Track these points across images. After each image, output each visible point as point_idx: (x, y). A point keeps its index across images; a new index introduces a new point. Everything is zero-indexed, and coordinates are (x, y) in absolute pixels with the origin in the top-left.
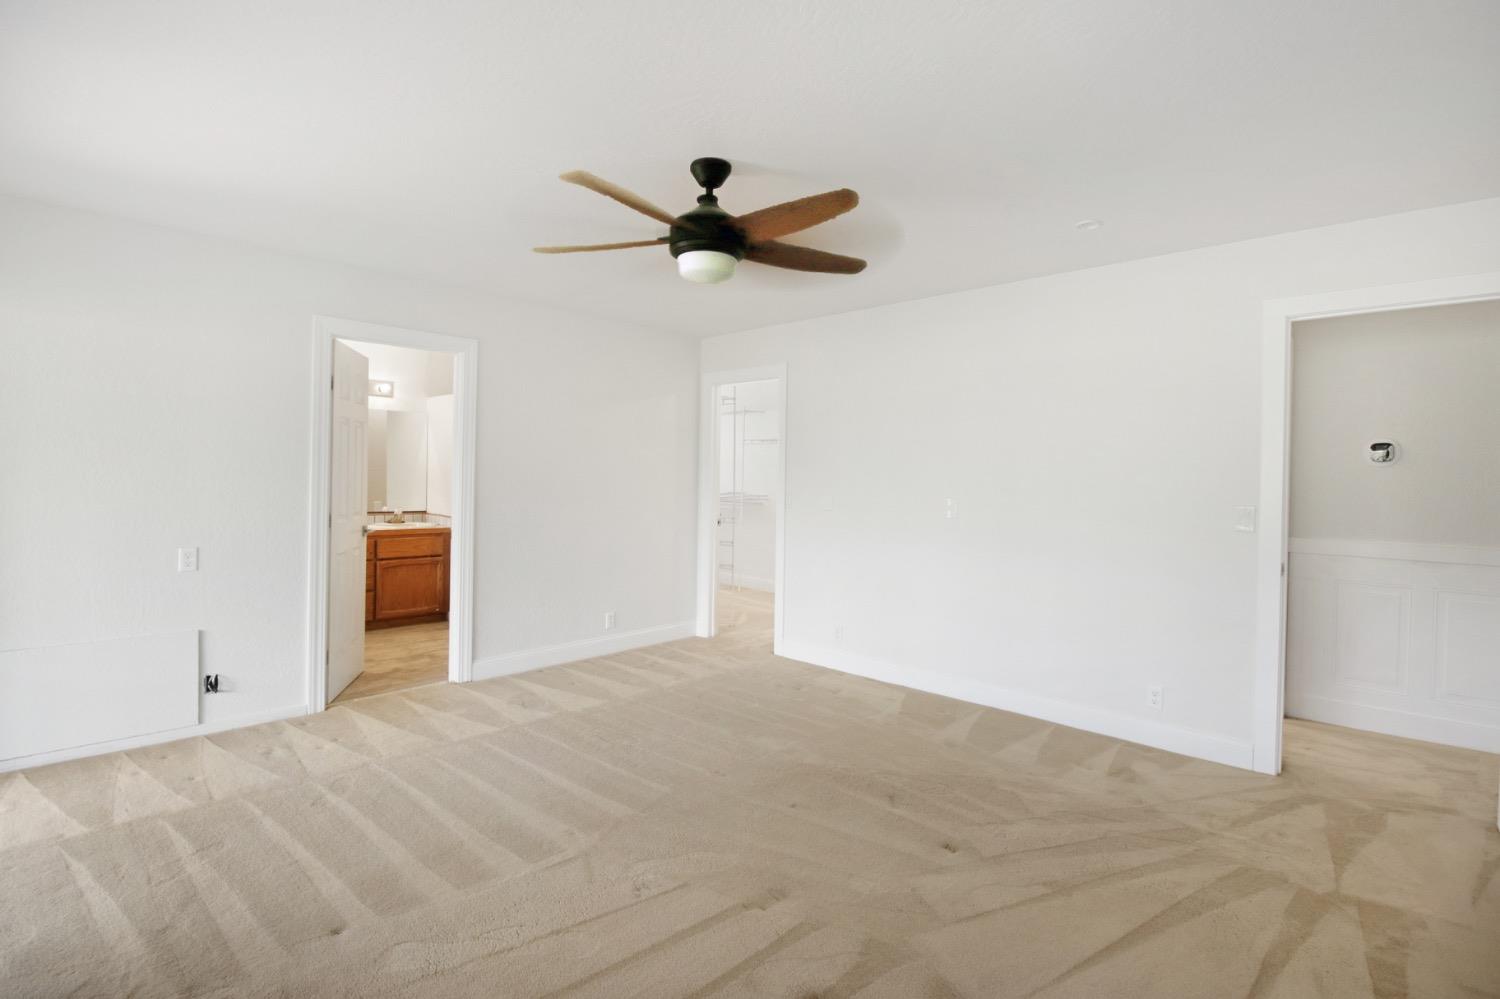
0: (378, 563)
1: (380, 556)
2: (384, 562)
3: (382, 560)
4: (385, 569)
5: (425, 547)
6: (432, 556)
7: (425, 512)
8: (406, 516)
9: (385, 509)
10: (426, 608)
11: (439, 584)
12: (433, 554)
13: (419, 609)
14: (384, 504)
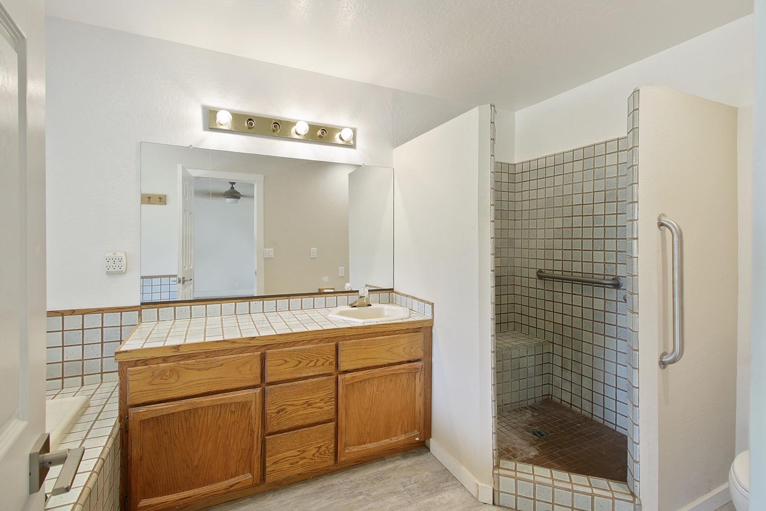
0: (340, 377)
1: (343, 366)
2: (348, 376)
3: (346, 372)
4: (351, 386)
5: (403, 348)
6: (409, 362)
7: (391, 290)
8: (375, 296)
9: (348, 287)
10: (402, 437)
11: (419, 404)
12: (411, 358)
13: (394, 440)
14: (346, 278)
